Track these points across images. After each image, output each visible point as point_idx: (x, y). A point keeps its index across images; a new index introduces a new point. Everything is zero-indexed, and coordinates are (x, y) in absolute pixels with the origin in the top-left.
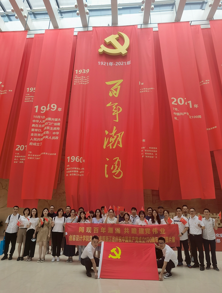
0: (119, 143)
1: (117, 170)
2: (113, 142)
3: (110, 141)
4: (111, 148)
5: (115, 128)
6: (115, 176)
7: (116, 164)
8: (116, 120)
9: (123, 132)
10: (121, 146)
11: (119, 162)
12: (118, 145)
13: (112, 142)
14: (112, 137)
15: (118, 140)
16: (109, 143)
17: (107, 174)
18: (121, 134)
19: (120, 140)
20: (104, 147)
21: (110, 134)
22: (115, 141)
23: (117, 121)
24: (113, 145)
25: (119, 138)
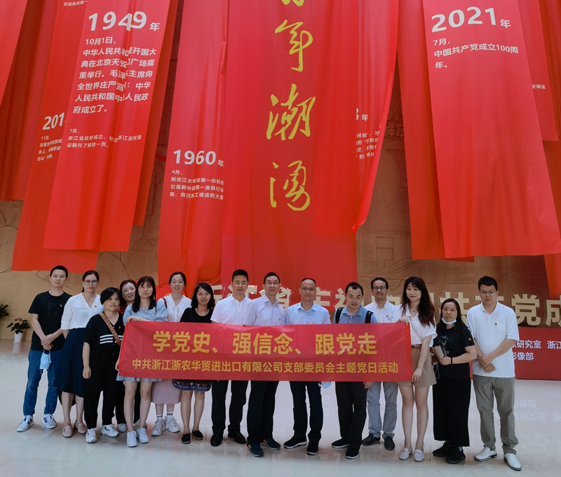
0: (302, 125)
1: (296, 191)
2: (289, 123)
3: (283, 123)
4: (283, 138)
5: (294, 87)
6: (293, 204)
7: (295, 178)
8: (298, 67)
9: (314, 99)
10: (307, 132)
11: (301, 171)
12: (301, 130)
13: (286, 123)
14: (285, 113)
15: (302, 118)
16: (279, 126)
17: (274, 200)
18: (308, 104)
19: (307, 119)
20: (269, 136)
21: (282, 104)
22: (294, 121)
23: (300, 69)
24: (288, 132)
25: (302, 114)
